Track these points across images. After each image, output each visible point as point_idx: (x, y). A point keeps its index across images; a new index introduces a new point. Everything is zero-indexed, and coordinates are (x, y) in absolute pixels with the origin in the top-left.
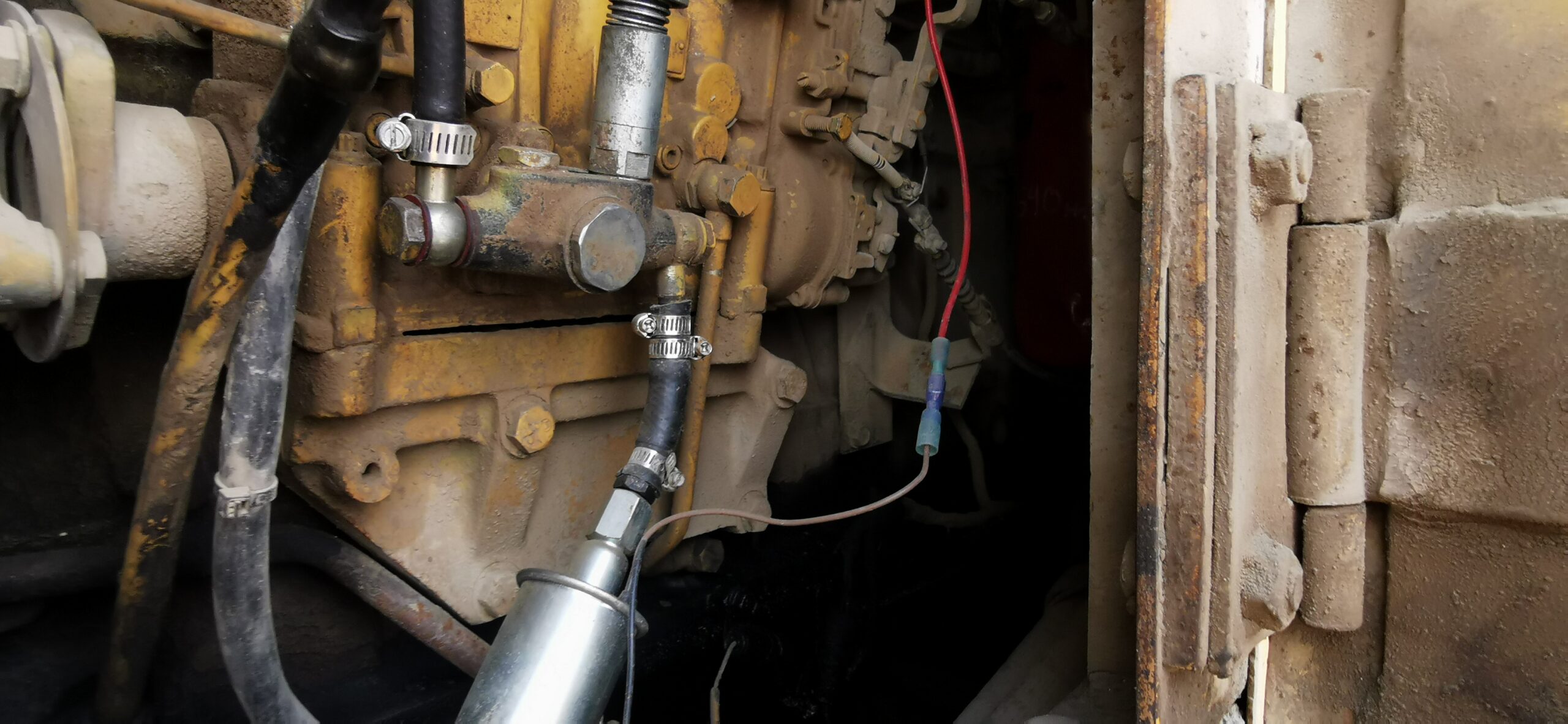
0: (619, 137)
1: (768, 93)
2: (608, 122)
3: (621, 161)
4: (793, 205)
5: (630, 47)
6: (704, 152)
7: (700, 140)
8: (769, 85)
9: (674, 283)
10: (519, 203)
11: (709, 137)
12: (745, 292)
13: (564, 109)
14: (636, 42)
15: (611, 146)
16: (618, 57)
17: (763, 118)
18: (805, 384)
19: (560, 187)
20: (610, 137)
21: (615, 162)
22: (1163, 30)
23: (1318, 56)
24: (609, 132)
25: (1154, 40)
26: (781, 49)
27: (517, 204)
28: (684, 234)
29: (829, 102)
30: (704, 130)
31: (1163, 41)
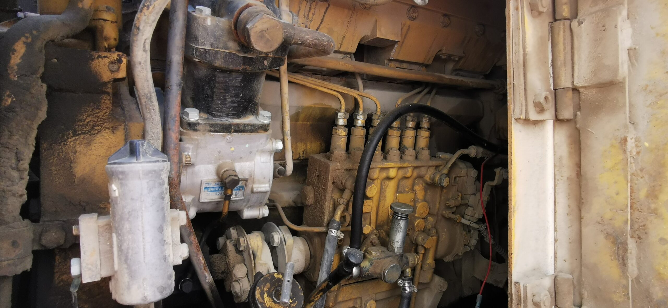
0: (395, 244)
1: (437, 207)
2: (393, 240)
3: (396, 250)
4: (444, 237)
5: (399, 224)
6: (418, 229)
7: (417, 226)
8: (437, 205)
9: (408, 273)
10: (372, 264)
11: (419, 225)
12: (429, 263)
13: (381, 221)
14: (400, 223)
15: (393, 246)
16: (396, 226)
17: (435, 214)
18: (447, 286)
19: (381, 260)
20: (393, 244)
21: (394, 250)
22: (512, 271)
23: (565, 261)
24: (393, 243)
25: (510, 272)
26: (441, 195)
27: (371, 264)
28: (411, 261)
29: (455, 208)
30: (418, 224)
31: (512, 273)
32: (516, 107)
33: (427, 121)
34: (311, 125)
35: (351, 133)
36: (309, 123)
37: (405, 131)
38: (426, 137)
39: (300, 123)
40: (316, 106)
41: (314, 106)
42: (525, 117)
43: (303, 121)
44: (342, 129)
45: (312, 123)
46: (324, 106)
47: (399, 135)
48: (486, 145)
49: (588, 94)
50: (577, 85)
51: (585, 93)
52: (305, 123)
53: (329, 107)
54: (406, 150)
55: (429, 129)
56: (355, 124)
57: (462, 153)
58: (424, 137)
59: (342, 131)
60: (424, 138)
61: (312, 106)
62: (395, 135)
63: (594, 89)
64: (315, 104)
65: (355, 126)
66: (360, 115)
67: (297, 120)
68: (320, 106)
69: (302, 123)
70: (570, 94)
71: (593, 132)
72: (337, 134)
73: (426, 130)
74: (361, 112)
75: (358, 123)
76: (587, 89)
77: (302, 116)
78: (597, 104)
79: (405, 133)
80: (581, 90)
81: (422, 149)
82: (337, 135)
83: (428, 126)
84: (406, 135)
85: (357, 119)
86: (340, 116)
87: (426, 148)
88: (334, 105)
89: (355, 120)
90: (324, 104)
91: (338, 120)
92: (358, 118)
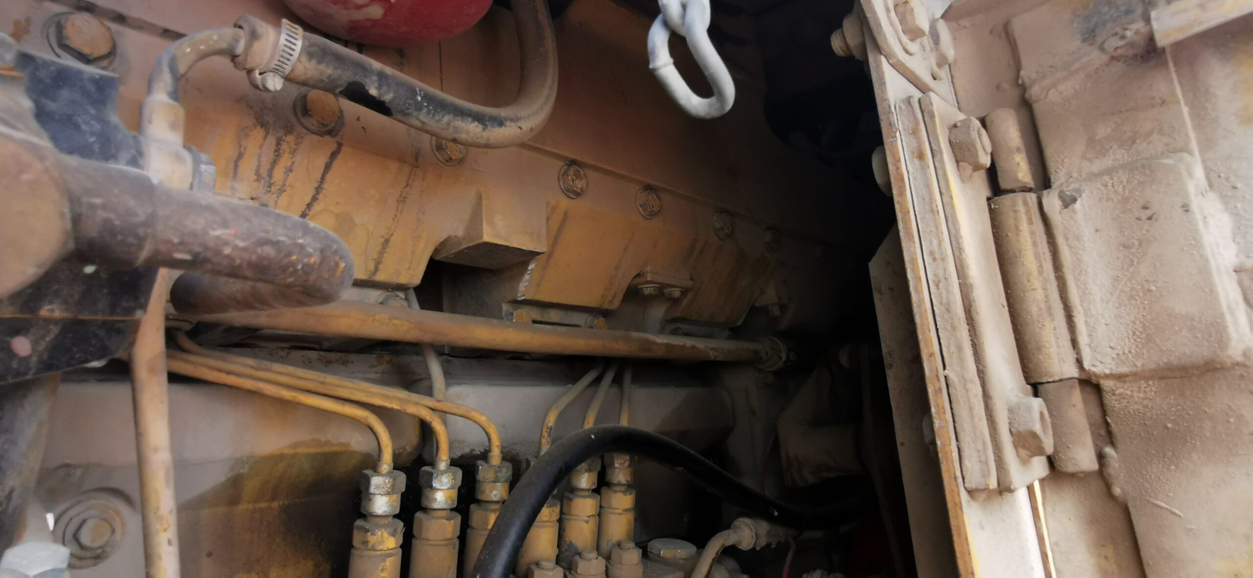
32: (966, 453)
33: (626, 464)
34: (284, 509)
35: (415, 532)
36: (275, 504)
37: (571, 500)
38: (626, 510)
39: (244, 507)
40: (300, 450)
41: (292, 452)
42: (999, 484)
43: (256, 501)
44: (385, 526)
45: (286, 502)
46: (326, 449)
47: (556, 517)
48: (776, 514)
49: (1132, 396)
50: (1094, 369)
51: (1121, 394)
52: (263, 505)
53: (343, 449)
54: (577, 557)
55: (629, 486)
56: (425, 503)
57: (723, 545)
58: (620, 511)
59: (386, 534)
60: (620, 514)
61: (286, 451)
62: (546, 519)
63: (1151, 383)
64: (296, 445)
65: (425, 510)
66: (443, 473)
67: (234, 501)
68: (313, 450)
69: (251, 506)
70: (1077, 396)
71: (1177, 512)
72: (370, 546)
73: (623, 488)
74: (443, 465)
75: (435, 500)
76: (1125, 382)
77: (251, 486)
78: (1169, 425)
79: (570, 506)
80: (1107, 384)
81: (619, 545)
82: (370, 550)
83: (629, 479)
84: (573, 512)
85: (431, 487)
86: (377, 487)
87: (632, 545)
88: (358, 443)
89: (426, 491)
90: (327, 443)
91: (370, 500)
92: (435, 484)
